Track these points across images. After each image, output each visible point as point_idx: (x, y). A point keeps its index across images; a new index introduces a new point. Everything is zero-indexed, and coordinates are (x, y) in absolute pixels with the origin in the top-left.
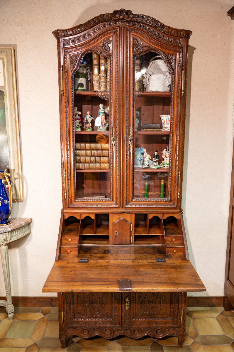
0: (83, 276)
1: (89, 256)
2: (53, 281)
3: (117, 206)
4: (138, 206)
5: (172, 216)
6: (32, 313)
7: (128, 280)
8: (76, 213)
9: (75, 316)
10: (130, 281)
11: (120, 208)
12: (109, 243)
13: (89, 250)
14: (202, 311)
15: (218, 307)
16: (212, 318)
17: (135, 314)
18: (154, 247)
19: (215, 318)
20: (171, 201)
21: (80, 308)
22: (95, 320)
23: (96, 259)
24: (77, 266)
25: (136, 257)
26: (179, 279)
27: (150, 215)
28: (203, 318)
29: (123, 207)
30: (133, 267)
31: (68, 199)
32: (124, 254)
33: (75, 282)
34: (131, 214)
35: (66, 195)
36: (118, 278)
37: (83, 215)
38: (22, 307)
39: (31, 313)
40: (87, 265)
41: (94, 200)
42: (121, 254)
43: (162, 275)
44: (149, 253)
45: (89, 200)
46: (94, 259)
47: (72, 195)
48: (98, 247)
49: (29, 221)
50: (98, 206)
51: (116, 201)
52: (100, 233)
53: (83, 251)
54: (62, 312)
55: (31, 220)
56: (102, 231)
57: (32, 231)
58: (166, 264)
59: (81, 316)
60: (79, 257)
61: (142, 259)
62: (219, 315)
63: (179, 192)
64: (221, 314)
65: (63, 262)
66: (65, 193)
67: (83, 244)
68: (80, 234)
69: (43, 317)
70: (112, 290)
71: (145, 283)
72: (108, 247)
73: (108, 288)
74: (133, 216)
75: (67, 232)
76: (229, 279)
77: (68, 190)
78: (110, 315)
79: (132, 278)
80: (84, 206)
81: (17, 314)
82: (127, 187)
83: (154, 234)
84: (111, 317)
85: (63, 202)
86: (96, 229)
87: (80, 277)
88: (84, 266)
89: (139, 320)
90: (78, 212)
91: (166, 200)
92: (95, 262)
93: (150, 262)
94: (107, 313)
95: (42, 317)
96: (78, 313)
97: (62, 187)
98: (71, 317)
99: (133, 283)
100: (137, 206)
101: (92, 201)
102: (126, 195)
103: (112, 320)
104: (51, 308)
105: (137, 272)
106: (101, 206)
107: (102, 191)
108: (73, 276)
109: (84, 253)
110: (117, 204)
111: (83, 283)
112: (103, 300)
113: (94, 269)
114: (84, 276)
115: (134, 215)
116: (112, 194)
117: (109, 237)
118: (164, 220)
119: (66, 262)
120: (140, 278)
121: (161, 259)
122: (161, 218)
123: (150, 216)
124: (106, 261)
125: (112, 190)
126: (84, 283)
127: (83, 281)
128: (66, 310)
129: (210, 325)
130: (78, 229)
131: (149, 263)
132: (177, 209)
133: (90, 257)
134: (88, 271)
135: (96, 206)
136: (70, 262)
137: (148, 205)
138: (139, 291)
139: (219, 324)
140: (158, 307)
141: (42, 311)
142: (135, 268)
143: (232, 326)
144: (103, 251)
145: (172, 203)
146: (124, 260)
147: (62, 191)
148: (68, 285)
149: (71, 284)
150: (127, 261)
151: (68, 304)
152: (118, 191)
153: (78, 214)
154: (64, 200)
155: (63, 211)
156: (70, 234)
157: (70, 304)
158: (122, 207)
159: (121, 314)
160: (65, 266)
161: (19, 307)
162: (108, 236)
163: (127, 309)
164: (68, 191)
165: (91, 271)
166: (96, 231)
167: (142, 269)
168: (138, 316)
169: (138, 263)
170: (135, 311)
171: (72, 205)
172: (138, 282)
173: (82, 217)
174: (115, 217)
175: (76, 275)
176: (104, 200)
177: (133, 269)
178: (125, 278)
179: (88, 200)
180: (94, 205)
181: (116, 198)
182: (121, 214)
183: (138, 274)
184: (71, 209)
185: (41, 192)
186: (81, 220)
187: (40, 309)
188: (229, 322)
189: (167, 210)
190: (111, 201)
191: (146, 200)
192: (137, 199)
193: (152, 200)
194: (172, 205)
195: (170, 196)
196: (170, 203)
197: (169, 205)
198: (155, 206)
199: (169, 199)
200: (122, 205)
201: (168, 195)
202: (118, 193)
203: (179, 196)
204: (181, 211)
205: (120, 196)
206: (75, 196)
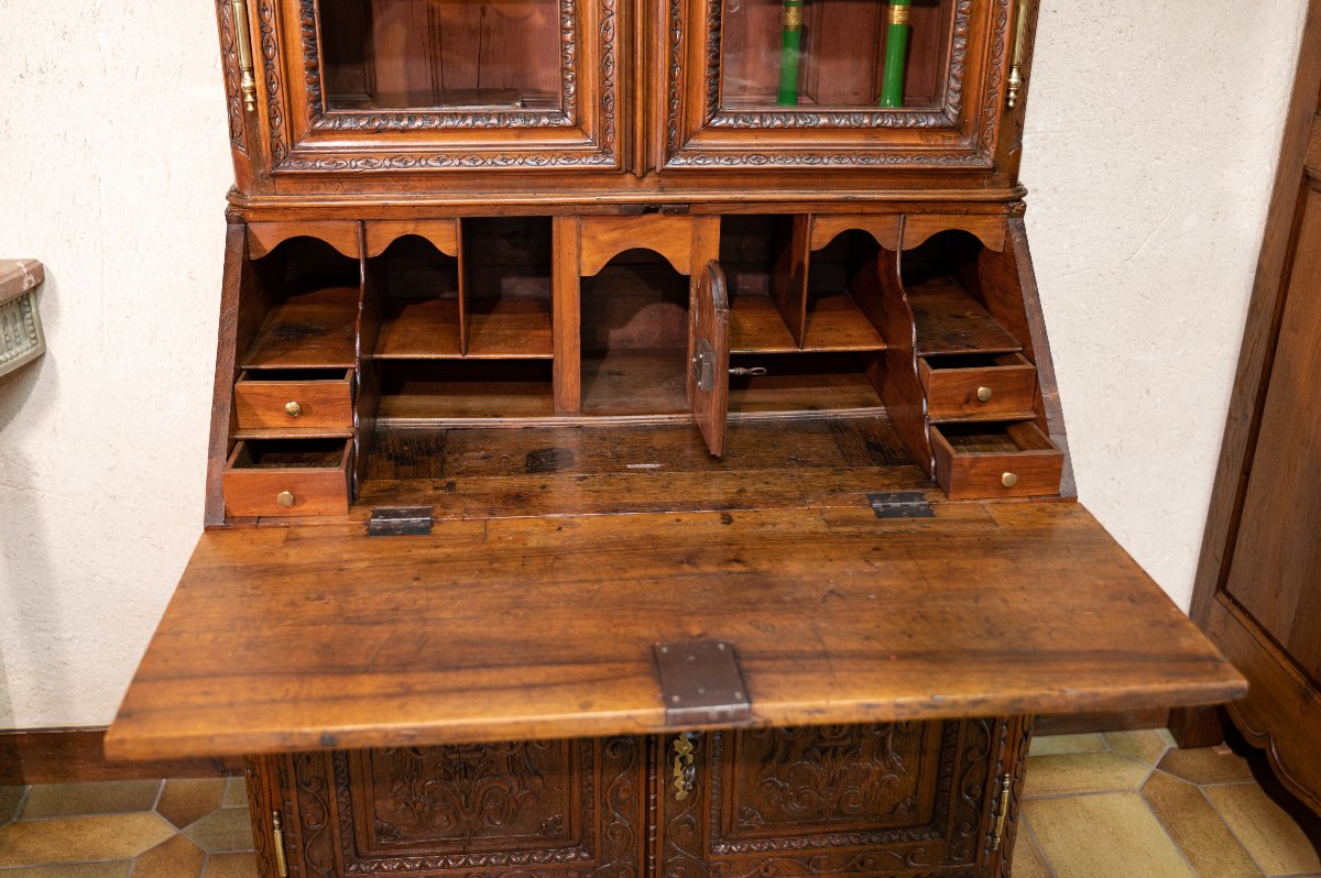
0: (403, 629)
1: (431, 492)
2: (184, 676)
3: (609, 162)
4: (749, 166)
5: (959, 227)
6: (106, 818)
7: (714, 644)
8: (329, 214)
9: (363, 850)
10: (735, 654)
11: (629, 178)
12: (557, 409)
13: (429, 452)
14: (1061, 756)
15: (1140, 733)
16: (1117, 795)
17: (726, 820)
18: (836, 427)
19: (1133, 792)
20: (958, 128)
21: (390, 805)
22: (485, 864)
23: (482, 511)
24: (360, 558)
25: (741, 491)
26: (1052, 624)
27: (819, 221)
28: (1072, 796)
29: (648, 169)
30: (732, 556)
31: (271, 119)
32: (662, 470)
33: (349, 671)
34: (697, 216)
35: (254, 91)
36: (646, 631)
37: (381, 226)
38: (44, 787)
39: (97, 818)
40: (421, 549)
41: (450, 123)
42: (644, 470)
43: (935, 599)
44: (815, 459)
45: (419, 123)
46: (466, 511)
47: (293, 83)
48: (484, 434)
49: (21, 279)
50: (479, 166)
51: (604, 129)
52: (494, 344)
53: (389, 458)
54: (278, 835)
55: (38, 272)
56: (508, 332)
57: (48, 344)
58: (938, 528)
59: (398, 847)
60: (368, 502)
61: (779, 500)
62: (1153, 775)
63: (1019, 70)
64: (1163, 765)
65: (257, 535)
66: (247, 75)
67: (388, 414)
68: (368, 356)
69: (172, 839)
70: (615, 719)
71: (834, 662)
72: (548, 431)
73: (586, 706)
74: (712, 231)
75: (274, 344)
76: (1229, 587)
77: (264, 49)
78: (576, 832)
79: (738, 630)
80: (382, 165)
81: (14, 824)
82: (673, 26)
83: (839, 344)
84: (585, 841)
85: (232, 137)
86: (468, 323)
87: (383, 633)
88: (406, 558)
89: (750, 850)
90: (346, 207)
91: (932, 121)
92: (477, 528)
93: (833, 516)
94: (556, 822)
95: (166, 837)
96: (380, 832)
97: (223, 28)
98: (334, 860)
99: (757, 664)
100: (738, 164)
101: (436, 130)
102: (670, 87)
103: (592, 856)
104: (215, 781)
105: (768, 586)
106: (501, 165)
107: (499, 74)
108: (332, 629)
109: (397, 476)
110: (605, 150)
111: (400, 678)
112: (532, 755)
113: (469, 580)
114: (407, 628)
115: (716, 224)
116: (575, 79)
117: (555, 366)
118: (904, 253)
119: (280, 534)
120: (793, 630)
121: (901, 497)
122: (887, 242)
123: (822, 233)
124: (549, 521)
125: (571, 50)
126: (414, 679)
127: (402, 666)
128: (301, 819)
129: (1113, 834)
130: (351, 320)
131: (829, 523)
132: (994, 185)
133: (437, 499)
134: (434, 589)
135: (467, 165)
136: (304, 532)
137: (812, 154)
138: (802, 720)
139: (1161, 823)
140: (868, 773)
141: (162, 800)
142: (746, 556)
143: (1230, 833)
144: (520, 460)
145: (966, 144)
146: (664, 508)
147: (224, 57)
148: (295, 701)
149: (319, 687)
150: (686, 517)
151: (309, 784)
152: (614, 55)
153: (342, 224)
154: (239, 121)
155: (240, 202)
156: (293, 353)
157: (324, 783)
158: (638, 170)
159: (647, 823)
160: (271, 560)
161: (24, 783)
162: (549, 362)
163: (681, 795)
164: (267, 60)
165: (456, 593)
166: (467, 336)
167: (794, 567)
168: (747, 829)
169: (763, 524)
170: (727, 806)
171: (297, 157)
172: (789, 656)
173: (370, 238)
174: (594, 238)
175: (348, 621)
176: (518, 123)
177: (737, 568)
178: (695, 630)
179: (405, 122)
180: (449, 155)
181: (603, 105)
182: (633, 221)
183: (777, 601)
184: (289, 184)
185: (81, 84)
186: (369, 261)
187: (153, 791)
188: (1211, 809)
189: (930, 191)
190: (569, 128)
191: (801, 122)
192: (739, 113)
193: (837, 121)
194: (964, 154)
195: (955, 92)
196: (952, 142)
197: (948, 155)
198: (860, 163)
199: (950, 116)
200: (639, 154)
201: (948, 85)
202: (613, 72)
203: (1012, 95)
204: (1017, 195)
205: (629, 92)
206: (319, 90)
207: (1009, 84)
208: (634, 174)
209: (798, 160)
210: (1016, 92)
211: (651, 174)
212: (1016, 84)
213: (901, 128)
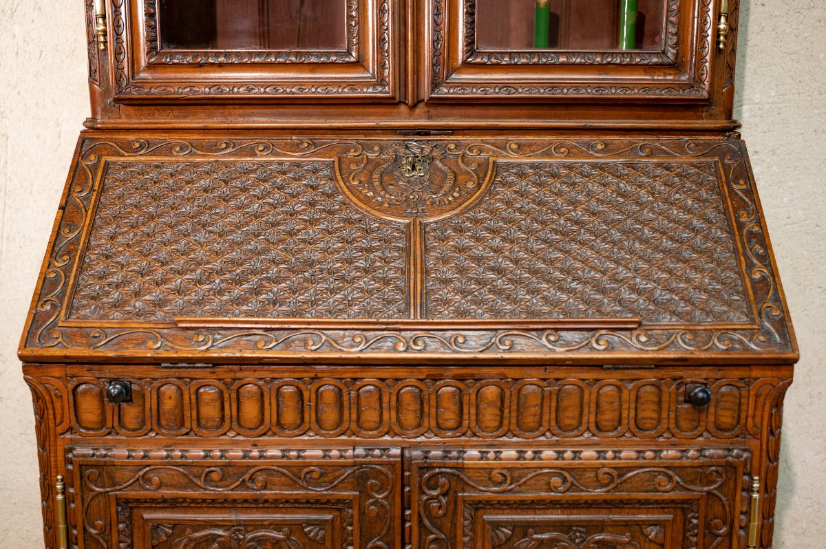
3: (385, 91)
4: (501, 95)
11: (402, 108)
20: (676, 66)
29: (418, 100)
31: (117, 55)
35: (105, 33)
41: (257, 60)
45: (233, 59)
47: (135, 28)
50: (280, 94)
51: (381, 66)
63: (727, 18)
66: (101, 21)
80: (203, 92)
85: (90, 74)
91: (655, 60)
100: (492, 94)
101: (245, 64)
106: (298, 94)
110: (382, 83)
132: (711, 115)
135: (270, 93)
137: (554, 87)
145: (684, 78)
154: (95, 59)
155: (92, 125)
158: (410, 100)
164: (116, 8)
171: (136, 85)
176: (312, 59)
179: (222, 59)
180: (256, 85)
181: (380, 45)
189: (656, 121)
190: (353, 63)
191: (544, 60)
192: (492, 53)
193: (574, 59)
194: (682, 86)
195: (673, 35)
196: (671, 77)
197: (669, 87)
198: (594, 94)
199: (669, 54)
200: (410, 86)
201: (667, 29)
202: (388, 19)
203: (722, 38)
204: (732, 125)
205: (402, 37)
206: (155, 32)
207: (719, 30)
208: (407, 105)
209: (542, 91)
210: (726, 37)
211: (422, 105)
212: (724, 30)
213: (628, 65)
